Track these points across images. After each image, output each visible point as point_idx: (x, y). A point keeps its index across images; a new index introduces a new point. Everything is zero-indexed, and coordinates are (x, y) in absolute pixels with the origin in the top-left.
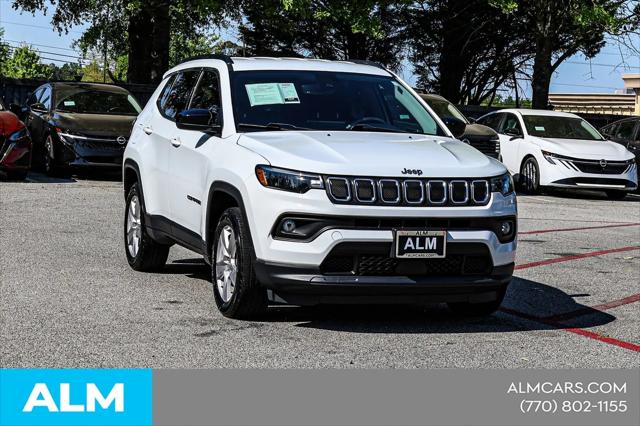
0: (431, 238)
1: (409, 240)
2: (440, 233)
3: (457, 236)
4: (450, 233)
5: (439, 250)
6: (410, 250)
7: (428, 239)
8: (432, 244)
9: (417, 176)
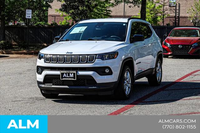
0: (71, 73)
1: (65, 74)
2: (75, 72)
3: (81, 73)
4: (79, 72)
5: (74, 78)
6: (65, 77)
7: (70, 74)
8: (72, 75)
9: (70, 54)
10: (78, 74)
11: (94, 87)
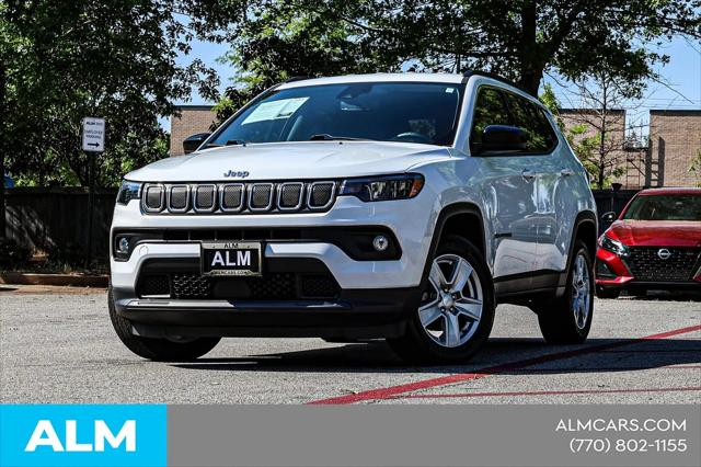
0: (244, 251)
1: (218, 254)
2: (258, 245)
3: (279, 249)
4: (272, 245)
5: (253, 267)
6: (218, 266)
7: (240, 254)
8: (245, 259)
10: (268, 255)
11: (326, 305)
